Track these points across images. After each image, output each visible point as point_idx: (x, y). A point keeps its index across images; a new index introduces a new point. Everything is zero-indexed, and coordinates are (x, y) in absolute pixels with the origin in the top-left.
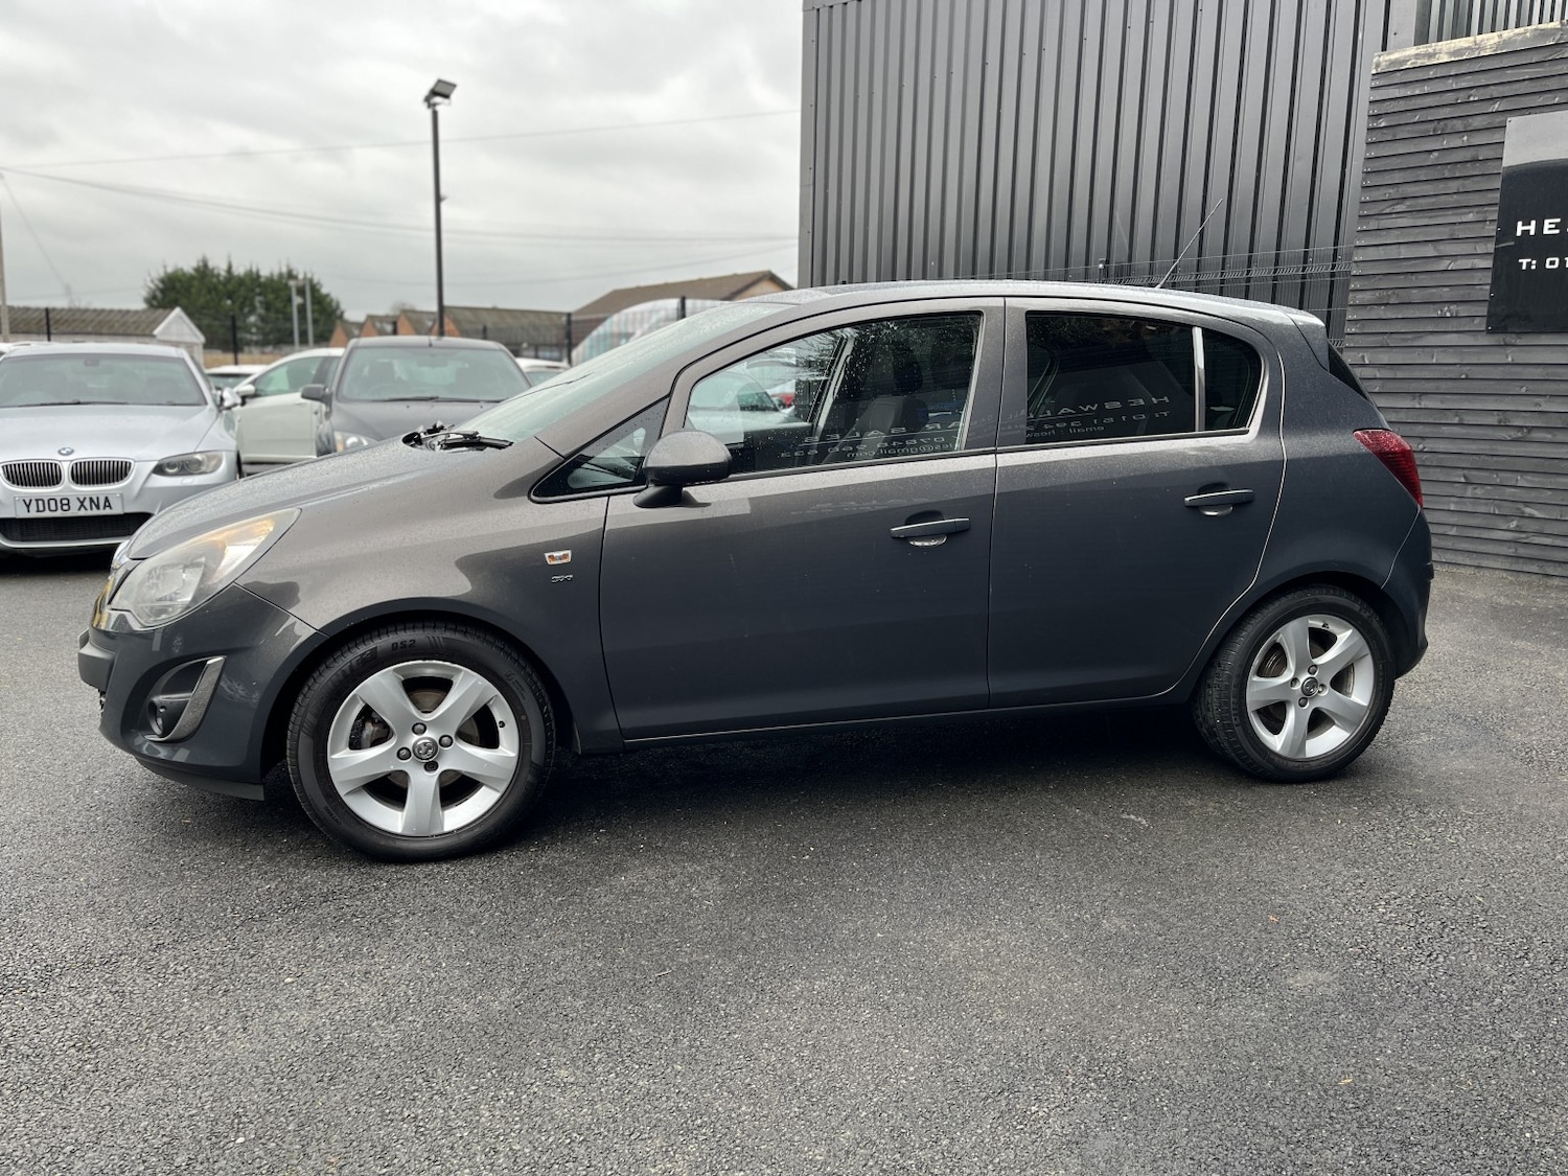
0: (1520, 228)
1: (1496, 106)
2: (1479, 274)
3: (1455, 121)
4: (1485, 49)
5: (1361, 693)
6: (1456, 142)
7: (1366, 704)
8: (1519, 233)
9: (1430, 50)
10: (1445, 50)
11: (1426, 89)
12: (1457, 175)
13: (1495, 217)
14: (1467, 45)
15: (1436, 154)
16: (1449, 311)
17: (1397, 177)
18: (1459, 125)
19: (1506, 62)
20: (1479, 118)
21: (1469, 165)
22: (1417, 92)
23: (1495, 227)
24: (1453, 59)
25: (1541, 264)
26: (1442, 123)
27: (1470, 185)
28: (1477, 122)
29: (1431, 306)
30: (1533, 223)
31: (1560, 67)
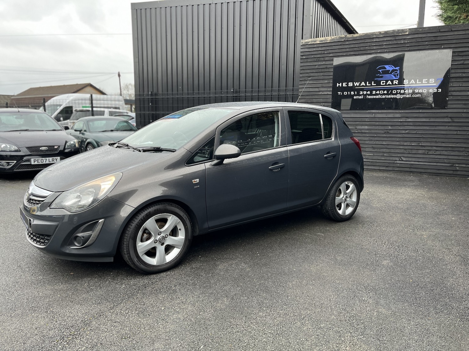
0: (338, 85)
1: (331, 55)
2: (329, 96)
3: (321, 58)
4: (328, 41)
5: (354, 199)
6: (322, 63)
7: (355, 201)
8: (338, 86)
9: (315, 40)
10: (318, 40)
11: (314, 50)
12: (323, 71)
13: (332, 82)
14: (323, 39)
15: (317, 66)
16: (322, 104)
17: (308, 71)
18: (322, 59)
19: (333, 44)
20: (327, 58)
21: (325, 69)
22: (312, 50)
23: (332, 84)
24: (320, 43)
25: (343, 93)
26: (318, 58)
27: (326, 74)
28: (327, 59)
29: (318, 103)
30: (341, 83)
31: (345, 46)
